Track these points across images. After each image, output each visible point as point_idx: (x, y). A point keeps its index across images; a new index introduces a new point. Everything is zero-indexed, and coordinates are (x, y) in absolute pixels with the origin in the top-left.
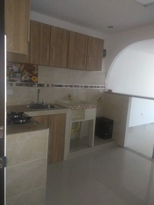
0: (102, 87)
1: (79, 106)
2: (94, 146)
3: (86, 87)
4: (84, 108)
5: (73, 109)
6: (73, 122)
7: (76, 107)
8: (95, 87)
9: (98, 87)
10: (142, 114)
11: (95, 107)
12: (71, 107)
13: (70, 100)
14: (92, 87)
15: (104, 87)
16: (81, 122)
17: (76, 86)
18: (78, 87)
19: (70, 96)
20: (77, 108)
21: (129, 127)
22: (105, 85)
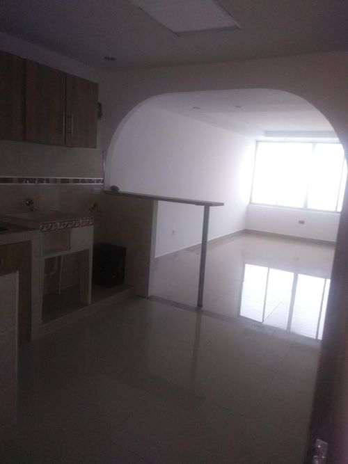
0: (98, 181)
1: (58, 224)
2: (92, 303)
3: (64, 181)
4: (69, 226)
5: (44, 230)
6: (46, 257)
7: (51, 226)
8: (84, 181)
9: (90, 181)
10: (173, 233)
11: (90, 223)
12: (41, 226)
13: (32, 210)
14: (77, 181)
15: (103, 182)
16: (60, 257)
17: (43, 180)
18: (48, 181)
19: (31, 202)
20: (53, 228)
21: (156, 257)
22: (104, 177)
